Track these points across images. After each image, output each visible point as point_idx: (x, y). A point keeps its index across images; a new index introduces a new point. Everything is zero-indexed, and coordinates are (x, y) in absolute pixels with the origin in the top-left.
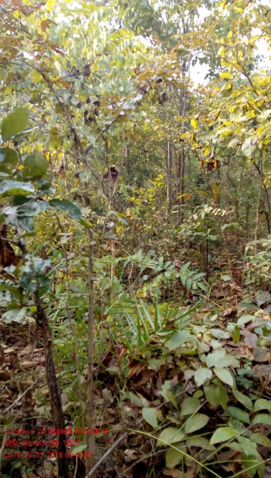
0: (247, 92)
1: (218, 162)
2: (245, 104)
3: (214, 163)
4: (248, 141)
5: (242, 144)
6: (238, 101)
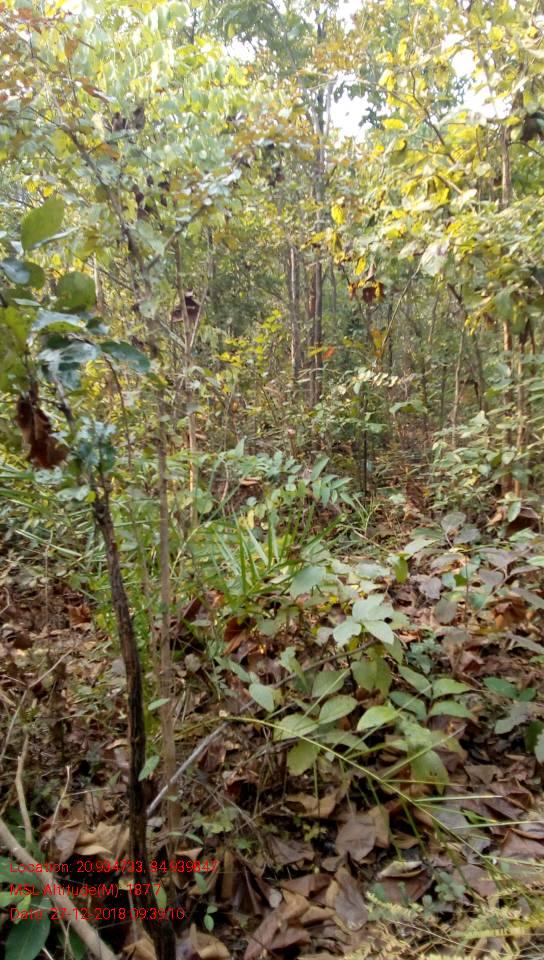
0: (435, 156)
1: (382, 286)
2: (430, 178)
3: (374, 289)
4: (432, 248)
5: (422, 254)
6: (417, 172)
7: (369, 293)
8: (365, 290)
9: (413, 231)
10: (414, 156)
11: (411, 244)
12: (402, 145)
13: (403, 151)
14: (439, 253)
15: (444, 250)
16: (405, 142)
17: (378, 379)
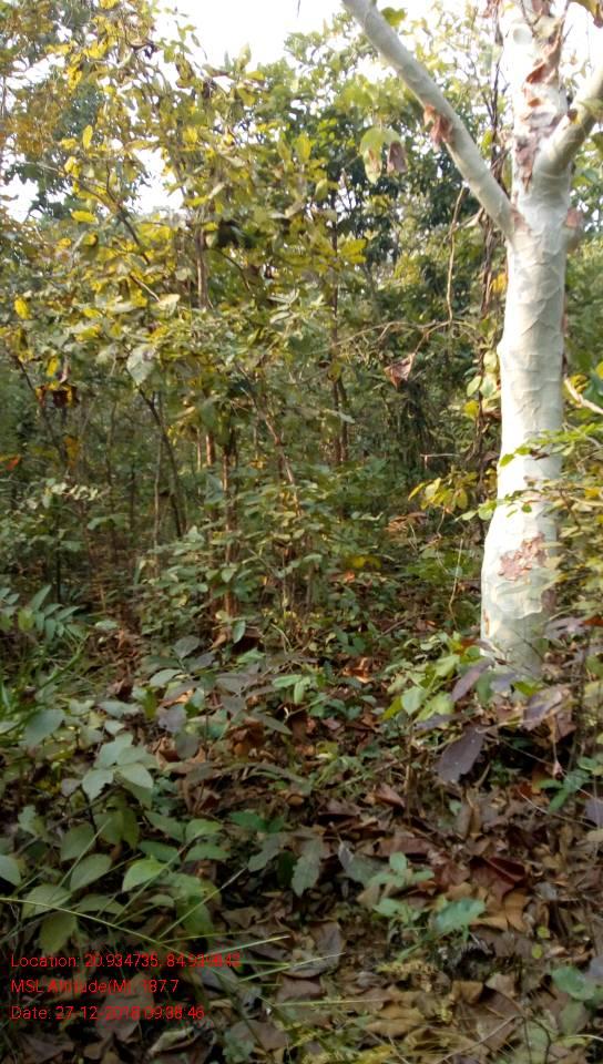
0: (129, 254)
1: (74, 389)
2: (123, 277)
3: (66, 392)
4: (138, 353)
5: (127, 358)
6: (111, 270)
7: (60, 396)
8: (55, 393)
9: (112, 333)
10: (105, 252)
11: (110, 347)
12: (93, 240)
13: (94, 247)
14: (146, 358)
15: (150, 355)
16: (96, 237)
17: (76, 493)
